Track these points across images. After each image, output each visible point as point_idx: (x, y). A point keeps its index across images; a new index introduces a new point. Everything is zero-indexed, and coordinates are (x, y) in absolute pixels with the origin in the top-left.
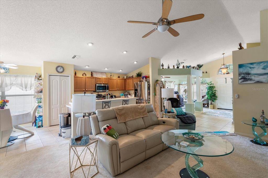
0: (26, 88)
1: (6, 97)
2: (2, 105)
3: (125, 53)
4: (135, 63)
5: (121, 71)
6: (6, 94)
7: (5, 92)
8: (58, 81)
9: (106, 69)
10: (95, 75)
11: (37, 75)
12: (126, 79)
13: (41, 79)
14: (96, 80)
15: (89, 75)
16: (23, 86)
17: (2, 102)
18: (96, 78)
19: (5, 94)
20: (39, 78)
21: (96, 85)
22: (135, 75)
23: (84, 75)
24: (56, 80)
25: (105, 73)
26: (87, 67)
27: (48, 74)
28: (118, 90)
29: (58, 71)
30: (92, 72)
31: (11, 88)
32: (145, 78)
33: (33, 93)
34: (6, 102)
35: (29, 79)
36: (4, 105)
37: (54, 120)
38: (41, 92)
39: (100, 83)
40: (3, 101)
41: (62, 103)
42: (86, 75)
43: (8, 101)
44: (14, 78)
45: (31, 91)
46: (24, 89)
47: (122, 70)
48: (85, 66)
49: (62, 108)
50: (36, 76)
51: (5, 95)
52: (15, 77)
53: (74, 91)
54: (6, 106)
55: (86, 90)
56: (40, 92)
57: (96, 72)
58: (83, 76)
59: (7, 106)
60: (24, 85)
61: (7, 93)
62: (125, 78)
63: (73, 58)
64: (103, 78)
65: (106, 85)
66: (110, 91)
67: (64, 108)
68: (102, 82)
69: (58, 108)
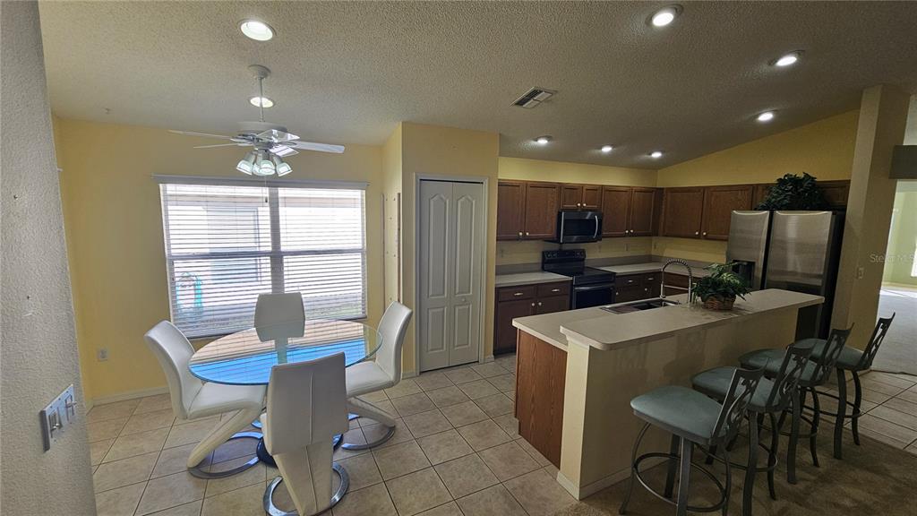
1: (285, 260)
3: (788, 60)
6: (283, 248)
8: (445, 203)
9: (607, 149)
12: (661, 190)
14: (559, 196)
18: (560, 188)
19: (280, 247)
21: (560, 214)
24: (442, 198)
26: (542, 142)
27: (417, 177)
28: (631, 236)
33: (359, 246)
37: (432, 350)
39: (574, 207)
41: (457, 291)
47: (663, 152)
48: (536, 140)
49: (457, 309)
51: (280, 252)
53: (497, 240)
55: (528, 234)
61: (286, 245)
63: (521, 103)
64: (585, 188)
65: (593, 216)
66: (604, 237)
67: (461, 308)
68: (582, 205)
69: (443, 307)
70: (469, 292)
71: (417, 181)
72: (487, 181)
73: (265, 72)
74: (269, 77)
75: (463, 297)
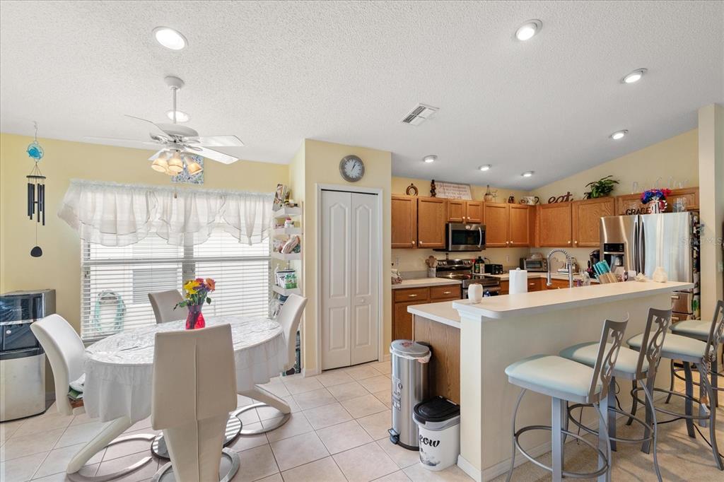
0: (250, 236)
1: (197, 266)
2: (196, 299)
3: (634, 79)
4: (619, 136)
5: (528, 175)
6: (196, 255)
7: (192, 246)
8: (345, 210)
9: (485, 169)
10: (440, 194)
11: (279, 192)
12: (534, 207)
13: (296, 205)
14: (446, 210)
15: (424, 192)
16: (242, 229)
17: (194, 288)
18: (447, 203)
19: (192, 254)
20: (285, 199)
21: (447, 226)
22: (580, 189)
23: (412, 191)
24: (341, 207)
25: (468, 185)
26: (429, 161)
27: (318, 186)
28: (512, 246)
29: (348, 174)
30: (433, 182)
31: (209, 235)
32: (662, 198)
33: (267, 253)
34: (208, 289)
35: (259, 206)
36: (200, 299)
37: (334, 348)
38: (296, 249)
39: (459, 219)
40: (197, 285)
41: (357, 292)
42: (416, 192)
43: (210, 285)
44: (219, 201)
45: (261, 245)
46: (245, 238)
47: (532, 172)
48: (424, 160)
49: (357, 309)
50: (277, 195)
51: (192, 258)
52: (221, 198)
53: (392, 248)
54: (205, 303)
55: (421, 242)
56: (294, 250)
57: (443, 182)
58: (408, 193)
59: (209, 301)
60: (244, 225)
61: (198, 252)
62: (531, 203)
63: (408, 120)
64: (468, 204)
65: (477, 227)
66: (488, 247)
67: (361, 308)
68: (466, 218)
69: (345, 307)
70: (368, 293)
71: (318, 190)
72: (381, 192)
73: (178, 82)
74: (182, 89)
75: (363, 297)
